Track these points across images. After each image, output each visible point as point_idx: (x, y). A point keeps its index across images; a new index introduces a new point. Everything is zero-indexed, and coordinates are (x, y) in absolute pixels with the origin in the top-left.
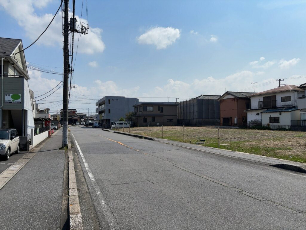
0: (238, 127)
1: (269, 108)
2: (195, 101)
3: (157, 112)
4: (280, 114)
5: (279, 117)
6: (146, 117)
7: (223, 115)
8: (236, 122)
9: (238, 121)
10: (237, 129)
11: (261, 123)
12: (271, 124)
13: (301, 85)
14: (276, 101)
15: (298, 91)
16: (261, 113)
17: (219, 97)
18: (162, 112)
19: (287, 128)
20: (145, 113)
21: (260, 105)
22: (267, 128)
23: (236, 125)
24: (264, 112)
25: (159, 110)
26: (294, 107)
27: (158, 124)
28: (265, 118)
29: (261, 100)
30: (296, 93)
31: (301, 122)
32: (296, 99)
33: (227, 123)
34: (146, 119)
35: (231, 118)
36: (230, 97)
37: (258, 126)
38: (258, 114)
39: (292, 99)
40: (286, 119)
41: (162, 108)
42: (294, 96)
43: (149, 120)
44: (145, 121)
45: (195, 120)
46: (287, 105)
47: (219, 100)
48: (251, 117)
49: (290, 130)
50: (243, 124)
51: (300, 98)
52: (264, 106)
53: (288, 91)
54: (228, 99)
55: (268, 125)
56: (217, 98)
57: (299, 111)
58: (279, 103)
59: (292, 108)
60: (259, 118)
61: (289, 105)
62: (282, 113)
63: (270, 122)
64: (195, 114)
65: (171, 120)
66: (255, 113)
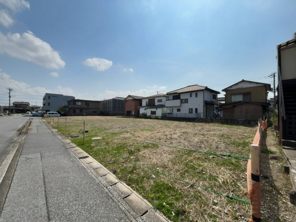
0: (134, 117)
1: (151, 106)
2: (112, 101)
3: (85, 106)
4: (157, 109)
5: (156, 111)
6: (75, 109)
7: (127, 109)
8: (133, 114)
9: (134, 113)
10: (133, 118)
11: (147, 115)
12: (152, 115)
13: (167, 93)
14: (155, 102)
15: (166, 97)
16: (147, 108)
17: (124, 99)
18: (88, 106)
19: (160, 118)
20: (74, 106)
21: (146, 104)
22: (150, 118)
23: (133, 116)
24: (148, 108)
25: (86, 104)
26: (163, 106)
27: (85, 114)
28: (148, 112)
29: (148, 101)
30: (165, 98)
31: (167, 114)
32: (165, 101)
33: (128, 114)
34: (75, 111)
35: (131, 111)
36: (131, 98)
37: (145, 116)
38: (145, 109)
39: (163, 101)
40: (159, 112)
41: (88, 103)
42: (164, 99)
43: (78, 111)
44: (74, 112)
45: (111, 112)
46: (160, 105)
47: (125, 100)
48: (142, 111)
49: (161, 119)
50: (138, 115)
51: (167, 100)
52: (149, 104)
53: (161, 96)
54: (129, 99)
55: (150, 116)
56: (123, 99)
57: (166, 108)
58: (157, 103)
59: (162, 106)
60: (145, 111)
61: (161, 105)
62: (158, 109)
63: (151, 114)
64: (111, 108)
65: (95, 112)
66: (144, 108)
